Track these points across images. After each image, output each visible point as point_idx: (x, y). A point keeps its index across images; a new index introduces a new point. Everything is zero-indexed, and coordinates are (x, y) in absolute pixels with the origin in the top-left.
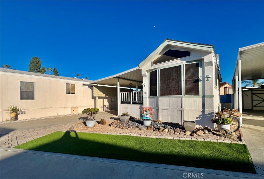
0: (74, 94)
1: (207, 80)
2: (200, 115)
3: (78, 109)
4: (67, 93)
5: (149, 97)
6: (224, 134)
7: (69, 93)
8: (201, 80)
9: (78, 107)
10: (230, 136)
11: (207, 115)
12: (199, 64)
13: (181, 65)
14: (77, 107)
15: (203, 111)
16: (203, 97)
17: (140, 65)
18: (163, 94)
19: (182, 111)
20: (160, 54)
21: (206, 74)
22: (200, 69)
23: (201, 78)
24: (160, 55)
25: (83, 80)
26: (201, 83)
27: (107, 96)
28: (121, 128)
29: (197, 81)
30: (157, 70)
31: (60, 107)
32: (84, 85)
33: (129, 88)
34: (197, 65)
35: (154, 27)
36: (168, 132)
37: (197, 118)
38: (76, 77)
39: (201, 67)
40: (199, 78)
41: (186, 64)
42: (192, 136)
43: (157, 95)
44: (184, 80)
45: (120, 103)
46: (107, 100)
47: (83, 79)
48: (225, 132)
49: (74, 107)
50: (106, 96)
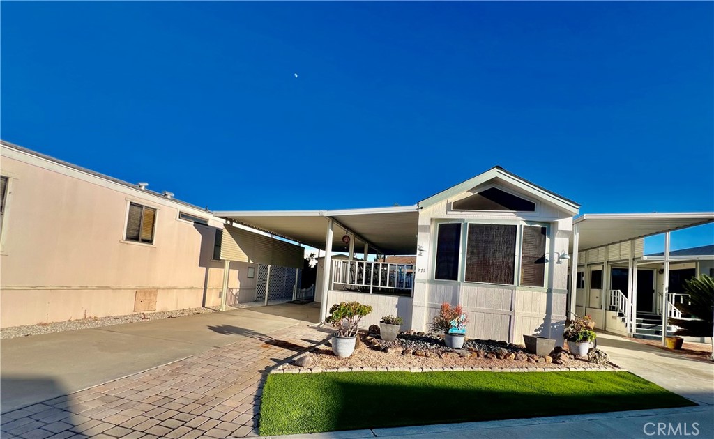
0: (150, 241)
1: (559, 262)
2: (542, 325)
3: (156, 295)
4: (129, 238)
5: (430, 282)
6: (595, 358)
7: (136, 239)
8: (547, 261)
9: (156, 291)
10: (604, 360)
11: (553, 324)
12: (545, 230)
13: (516, 226)
14: (153, 292)
15: (547, 319)
16: (549, 291)
17: (421, 204)
18: (471, 277)
19: (511, 316)
20: (470, 191)
21: (556, 249)
22: (548, 240)
23: (547, 257)
24: (471, 194)
25: (169, 197)
26: (547, 265)
27: (251, 262)
28: (422, 355)
29: (542, 261)
30: (460, 224)
31: (100, 288)
32: (183, 216)
33: (297, 244)
34: (543, 231)
35: (296, 76)
36: (515, 359)
37: (536, 330)
38: (147, 184)
39: (549, 237)
40: (544, 255)
41: (526, 224)
42: (558, 364)
43: (456, 279)
44: (519, 256)
45: (330, 289)
46: (237, 271)
47: (169, 195)
48: (596, 354)
49: (145, 291)
50: (249, 261)
